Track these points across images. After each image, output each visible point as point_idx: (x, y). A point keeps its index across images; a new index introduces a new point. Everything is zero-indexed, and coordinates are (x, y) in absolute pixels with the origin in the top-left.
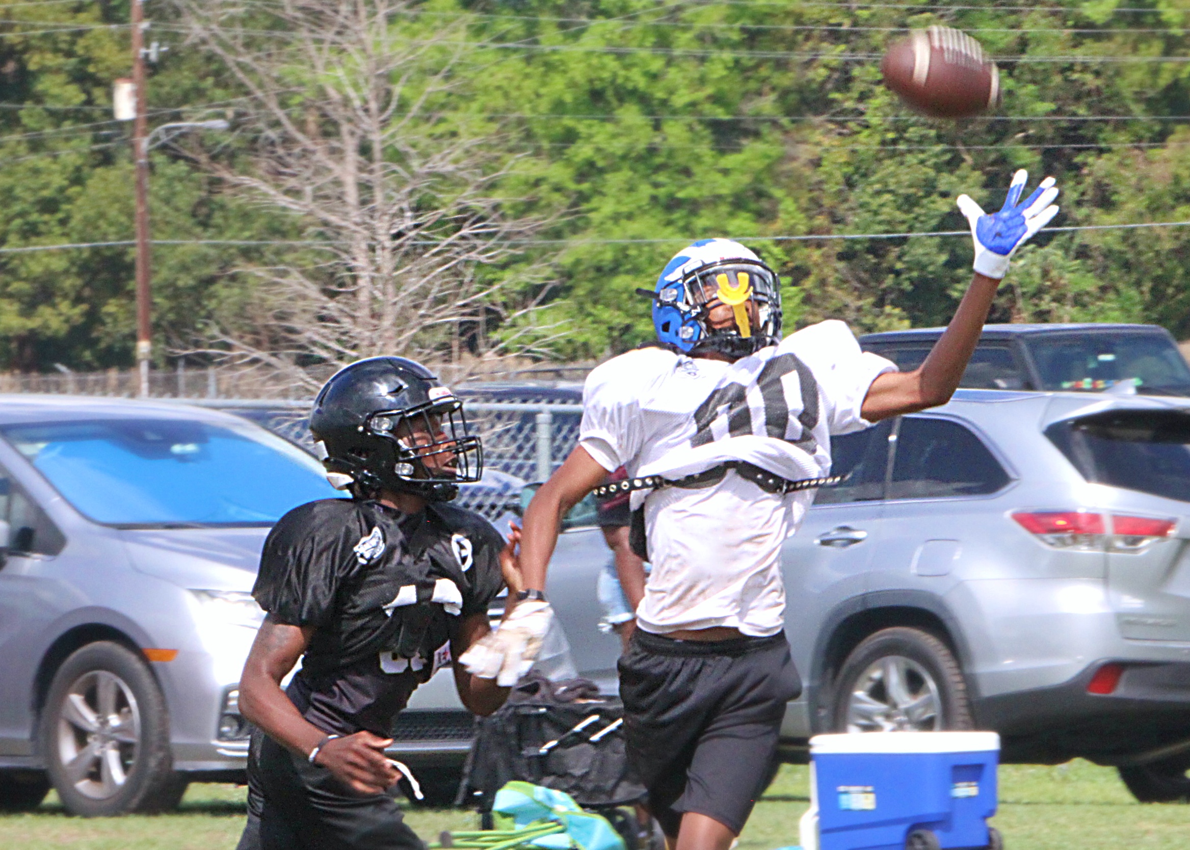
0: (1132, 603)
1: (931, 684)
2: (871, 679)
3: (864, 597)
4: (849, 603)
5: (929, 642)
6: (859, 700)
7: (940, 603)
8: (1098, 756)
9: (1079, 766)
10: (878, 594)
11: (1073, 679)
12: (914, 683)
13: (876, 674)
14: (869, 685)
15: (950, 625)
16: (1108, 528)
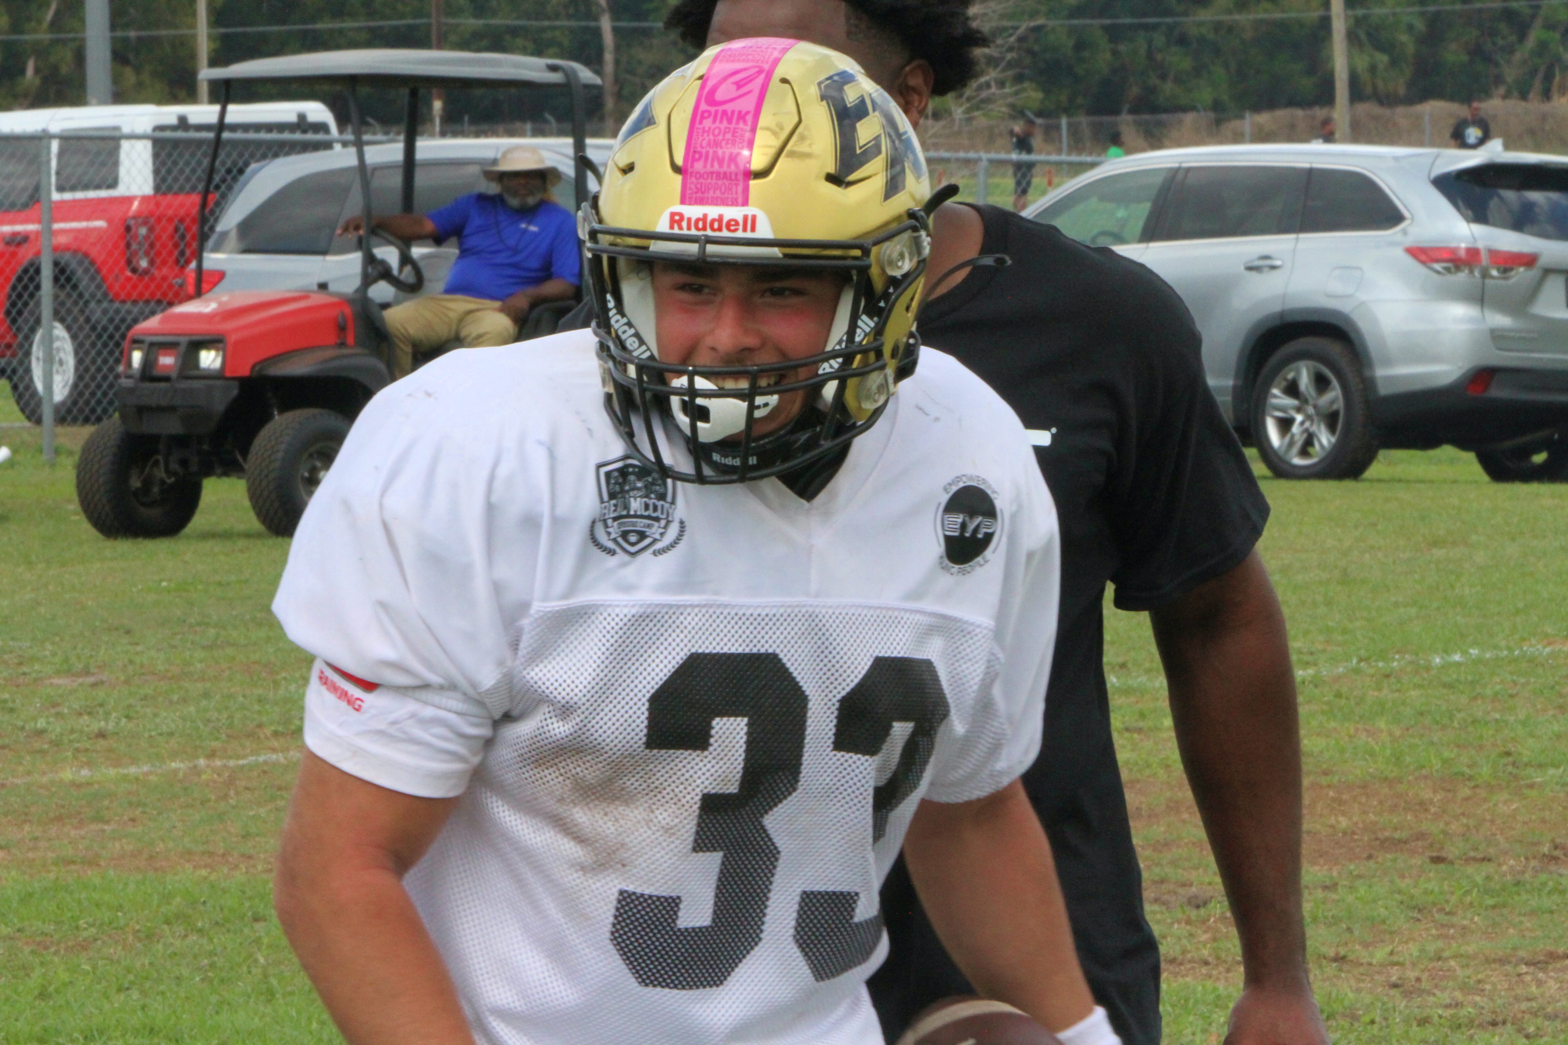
0: (1501, 320)
1: (1335, 383)
2: (1286, 379)
3: (1282, 314)
4: (1267, 318)
5: (1334, 349)
6: (1275, 396)
7: (1346, 318)
8: (1463, 444)
9: (1448, 451)
10: (1292, 311)
11: (1456, 381)
12: (1321, 383)
13: (1290, 376)
14: (1284, 384)
15: (1353, 335)
16: (1485, 259)
